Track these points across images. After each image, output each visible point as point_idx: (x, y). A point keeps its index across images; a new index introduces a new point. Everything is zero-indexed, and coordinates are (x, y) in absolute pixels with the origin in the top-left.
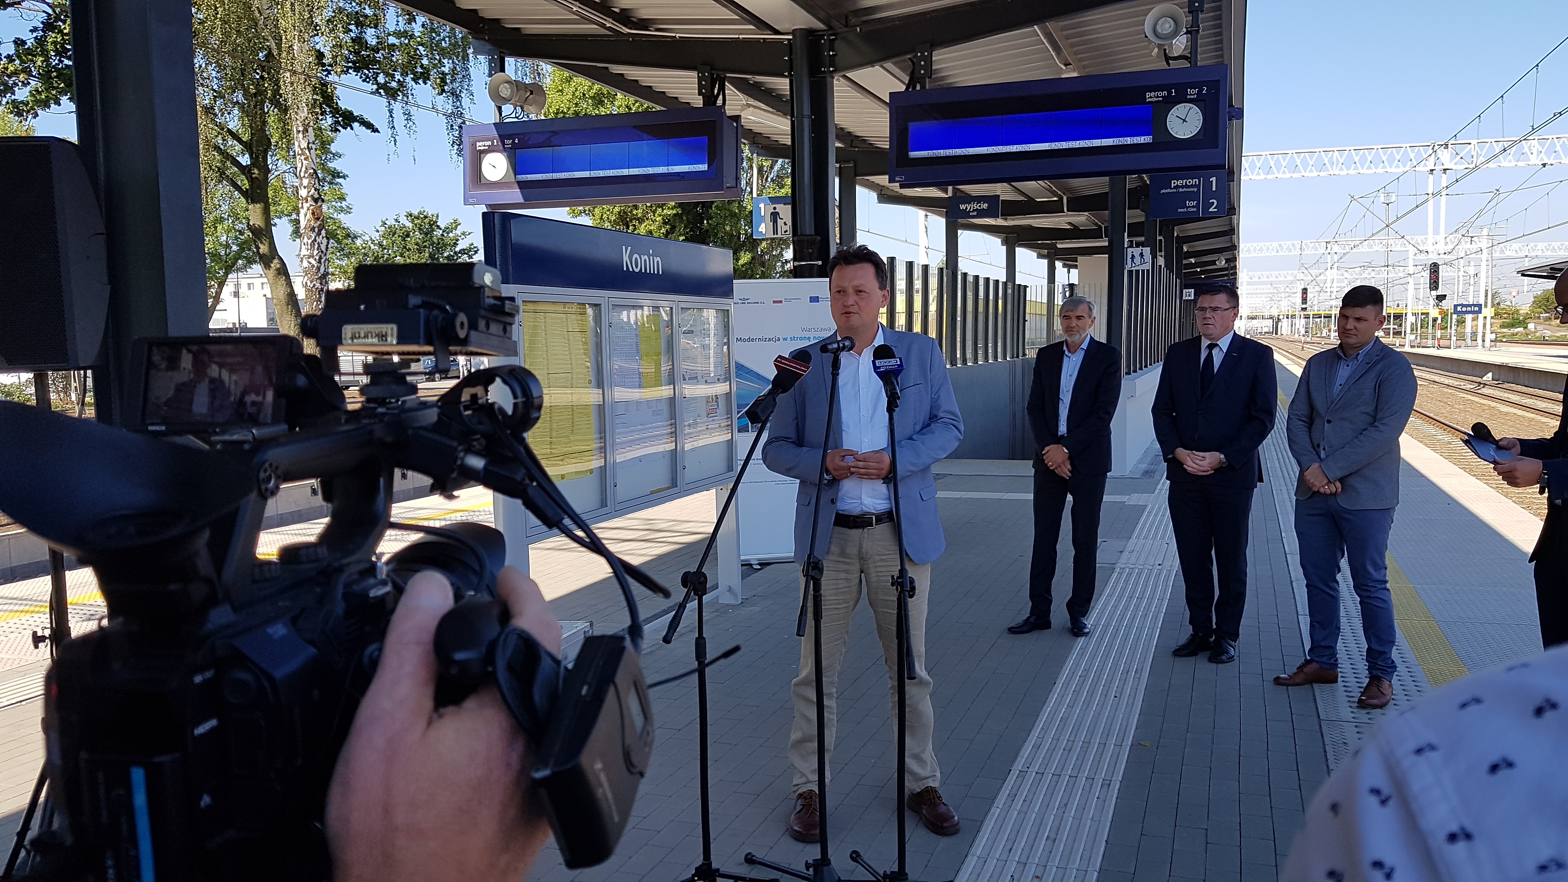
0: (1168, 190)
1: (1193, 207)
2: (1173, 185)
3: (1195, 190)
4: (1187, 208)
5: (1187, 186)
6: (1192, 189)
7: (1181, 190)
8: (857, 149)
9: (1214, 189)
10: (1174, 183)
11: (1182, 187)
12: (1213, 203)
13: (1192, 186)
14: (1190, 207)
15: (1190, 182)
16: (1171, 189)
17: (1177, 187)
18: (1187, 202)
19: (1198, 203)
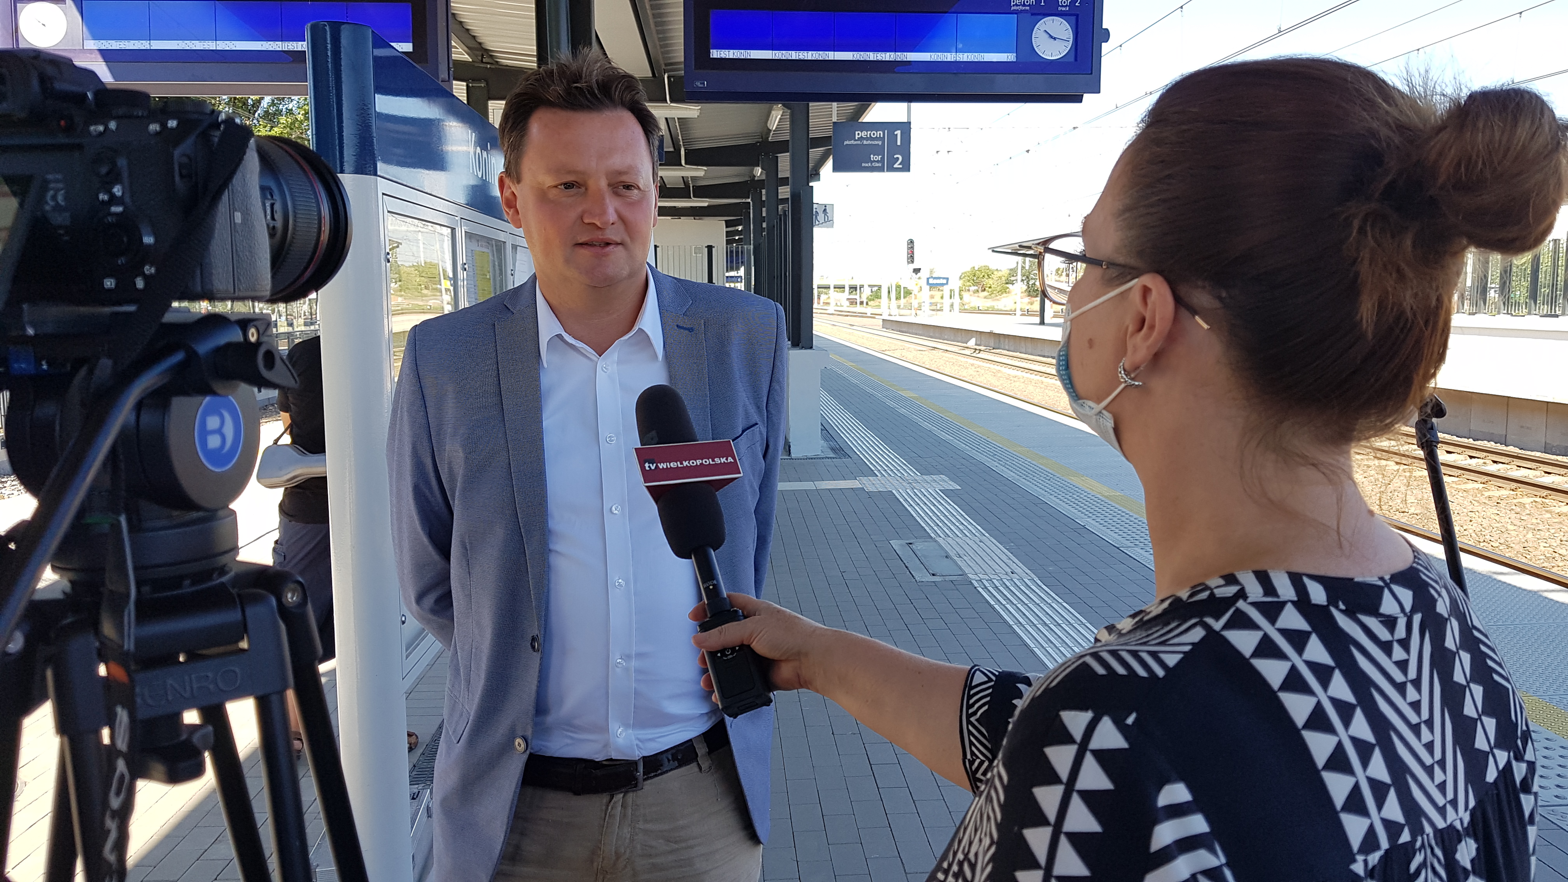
0: (852, 142)
1: (878, 161)
2: (857, 137)
3: (880, 143)
4: (872, 162)
5: (871, 139)
6: (876, 142)
7: (865, 142)
8: (489, 66)
9: (899, 144)
10: (858, 134)
11: (867, 139)
12: (898, 158)
13: (876, 139)
14: (874, 161)
15: (874, 134)
16: (856, 140)
17: (861, 139)
18: (872, 156)
19: (883, 158)
